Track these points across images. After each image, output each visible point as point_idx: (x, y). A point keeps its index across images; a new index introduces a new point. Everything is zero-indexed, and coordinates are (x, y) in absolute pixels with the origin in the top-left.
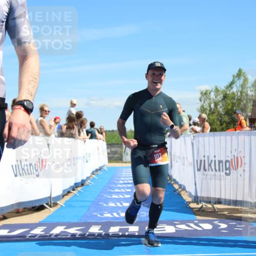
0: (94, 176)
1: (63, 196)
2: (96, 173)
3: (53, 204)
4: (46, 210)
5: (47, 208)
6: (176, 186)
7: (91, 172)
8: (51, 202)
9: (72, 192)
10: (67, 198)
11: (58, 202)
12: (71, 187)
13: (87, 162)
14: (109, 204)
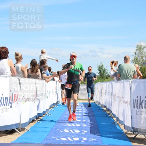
0: (51, 108)
1: (29, 123)
2: (53, 107)
3: (22, 129)
4: (16, 133)
5: (17, 132)
6: (115, 119)
7: (50, 106)
8: (20, 127)
9: (35, 121)
10: (32, 125)
11: (25, 128)
12: (35, 116)
13: (47, 98)
14: (64, 131)
